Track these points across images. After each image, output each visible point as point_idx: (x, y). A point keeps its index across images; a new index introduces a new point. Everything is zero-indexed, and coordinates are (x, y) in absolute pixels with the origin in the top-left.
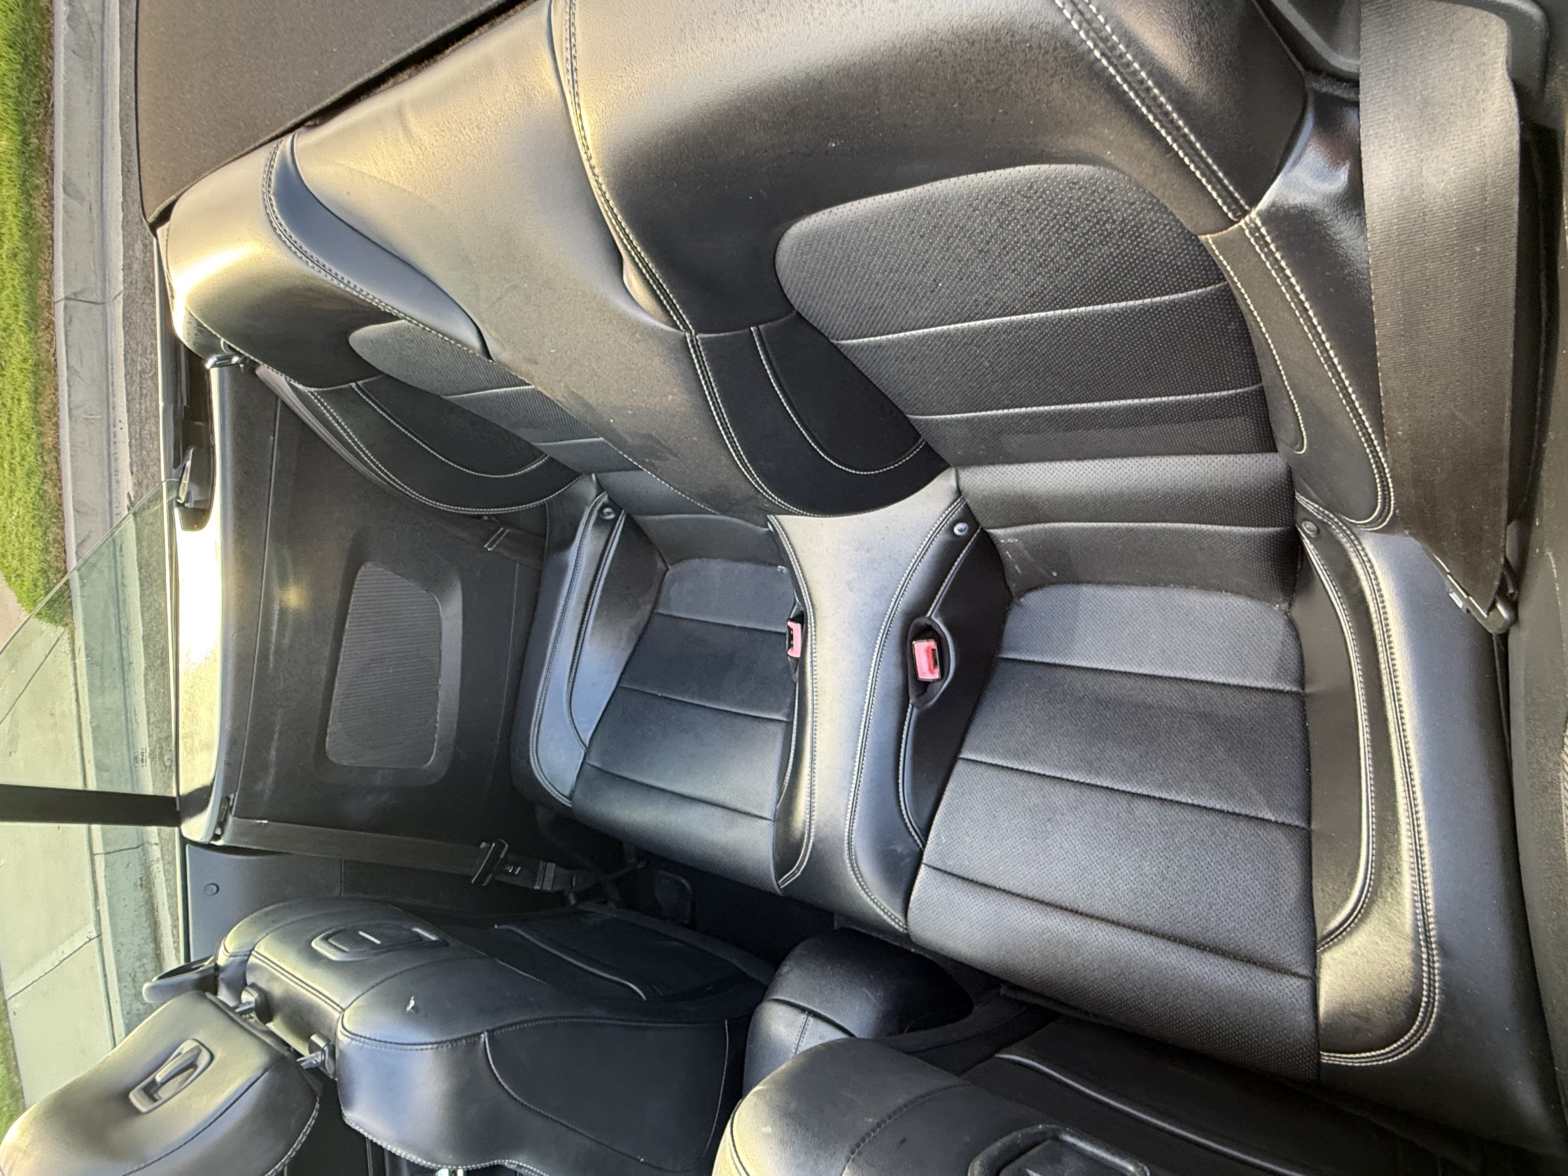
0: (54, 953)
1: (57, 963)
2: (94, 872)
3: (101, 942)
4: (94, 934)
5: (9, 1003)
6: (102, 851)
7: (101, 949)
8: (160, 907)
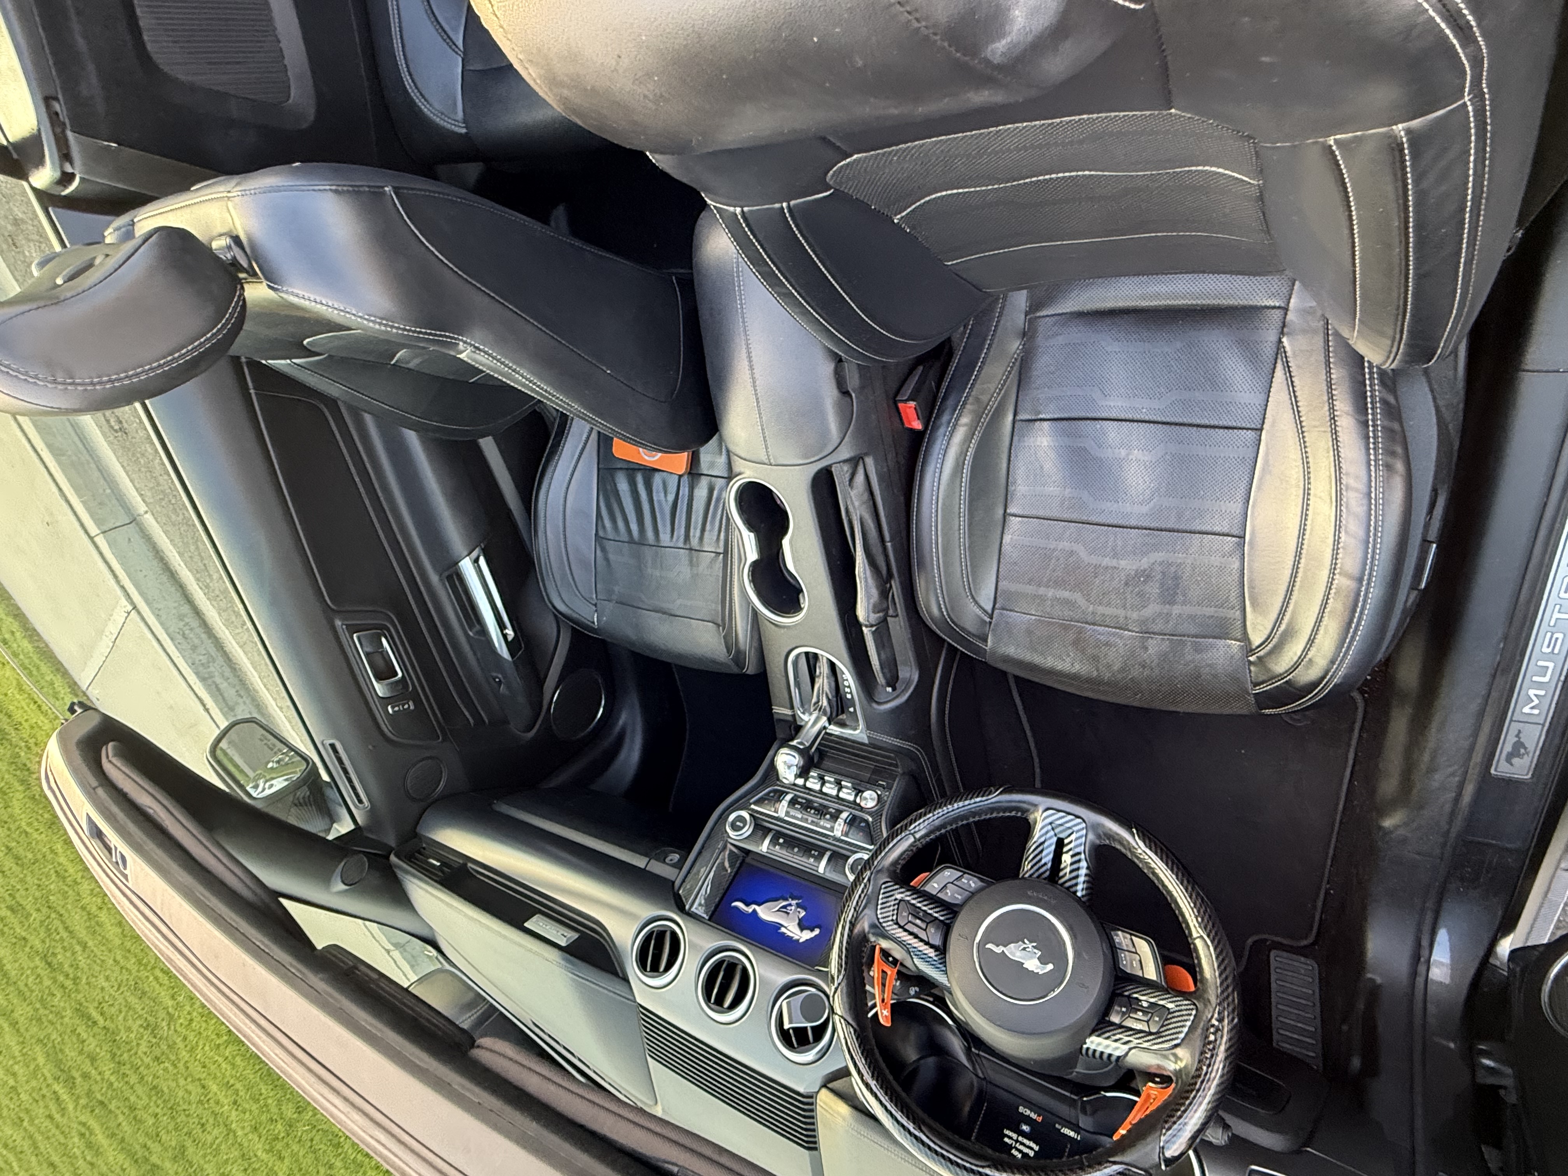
0: (104, 637)
1: (111, 645)
2: (101, 554)
3: (139, 613)
4: (130, 608)
5: (88, 693)
6: (98, 532)
7: (143, 619)
8: (178, 568)
